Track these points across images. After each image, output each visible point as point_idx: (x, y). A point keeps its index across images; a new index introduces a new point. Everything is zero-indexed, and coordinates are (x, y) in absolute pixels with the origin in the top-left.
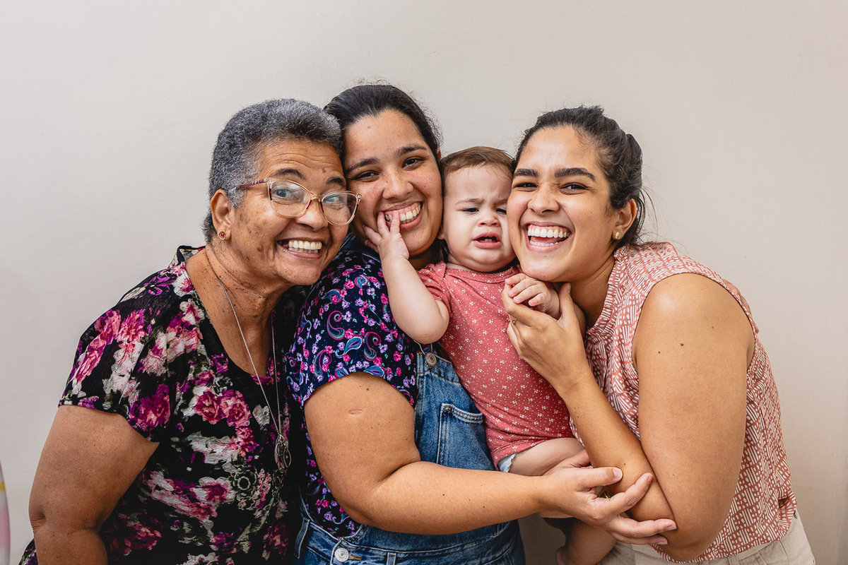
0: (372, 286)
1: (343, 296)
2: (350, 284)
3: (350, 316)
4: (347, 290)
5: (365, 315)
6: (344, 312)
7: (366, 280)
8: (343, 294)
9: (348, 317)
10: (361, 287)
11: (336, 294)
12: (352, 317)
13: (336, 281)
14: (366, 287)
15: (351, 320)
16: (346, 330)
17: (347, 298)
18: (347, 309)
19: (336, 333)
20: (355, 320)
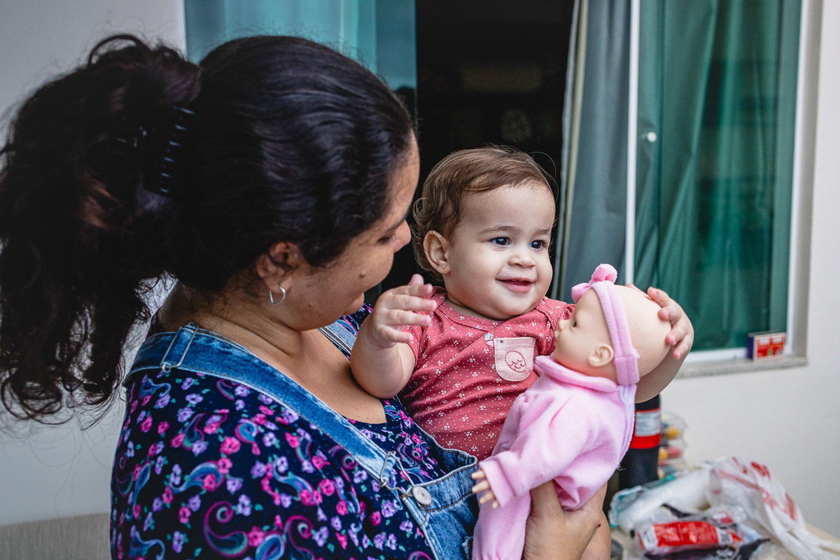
0: (267, 431)
1: (226, 471)
2: (231, 444)
3: (247, 502)
4: (230, 456)
5: (273, 491)
6: (234, 499)
7: (254, 425)
8: (224, 466)
9: (244, 507)
10: (252, 441)
11: (209, 472)
12: (253, 503)
13: (198, 448)
14: (260, 437)
15: (253, 510)
16: (248, 531)
17: (233, 473)
18: (239, 493)
19: (232, 545)
20: (259, 507)
